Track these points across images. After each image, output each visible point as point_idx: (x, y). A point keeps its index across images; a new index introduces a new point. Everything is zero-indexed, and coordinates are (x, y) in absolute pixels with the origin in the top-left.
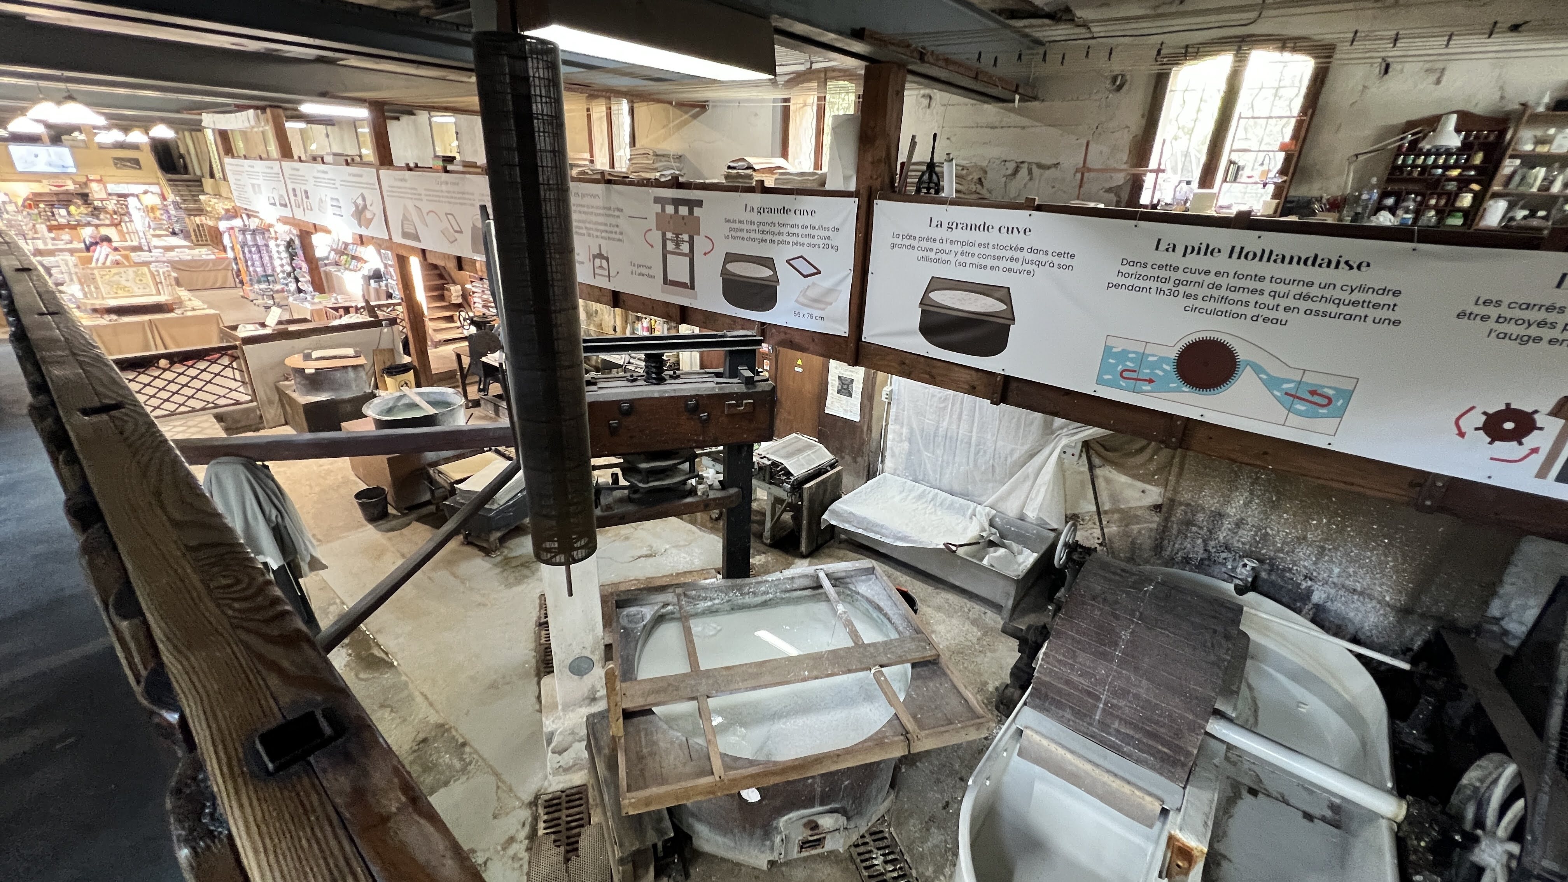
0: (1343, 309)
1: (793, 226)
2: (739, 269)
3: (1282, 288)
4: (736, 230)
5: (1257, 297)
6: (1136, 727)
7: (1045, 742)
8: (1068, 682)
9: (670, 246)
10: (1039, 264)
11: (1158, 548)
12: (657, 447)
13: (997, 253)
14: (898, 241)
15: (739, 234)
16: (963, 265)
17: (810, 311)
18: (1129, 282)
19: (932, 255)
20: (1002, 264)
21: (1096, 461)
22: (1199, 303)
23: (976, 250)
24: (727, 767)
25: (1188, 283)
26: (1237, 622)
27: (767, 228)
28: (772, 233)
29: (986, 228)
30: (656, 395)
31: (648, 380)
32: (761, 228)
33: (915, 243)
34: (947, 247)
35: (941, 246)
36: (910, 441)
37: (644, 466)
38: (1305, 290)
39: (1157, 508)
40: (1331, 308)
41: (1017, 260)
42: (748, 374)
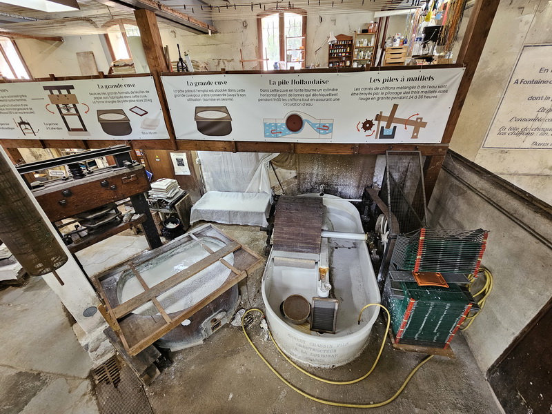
0: (325, 97)
1: (127, 93)
2: (106, 117)
3: (308, 93)
4: (98, 98)
5: (302, 97)
6: (304, 243)
7: (281, 259)
8: (283, 238)
9: (64, 111)
10: (234, 95)
11: (299, 189)
12: (94, 207)
13: (217, 93)
14: (177, 93)
15: (100, 100)
16: (206, 100)
17: (150, 131)
18: (265, 98)
19: (193, 98)
20: (221, 97)
21: (275, 167)
22: (287, 102)
23: (209, 93)
24: (172, 318)
25: (282, 95)
26: (322, 202)
27: (114, 95)
28: (117, 97)
29: (210, 83)
30: (82, 183)
31: (75, 177)
32: (111, 96)
33: (184, 93)
34: (198, 93)
35: (195, 93)
36: (212, 177)
37: (90, 217)
38: (314, 93)
39: (296, 177)
40: (322, 97)
41: (225, 95)
42: (129, 163)
